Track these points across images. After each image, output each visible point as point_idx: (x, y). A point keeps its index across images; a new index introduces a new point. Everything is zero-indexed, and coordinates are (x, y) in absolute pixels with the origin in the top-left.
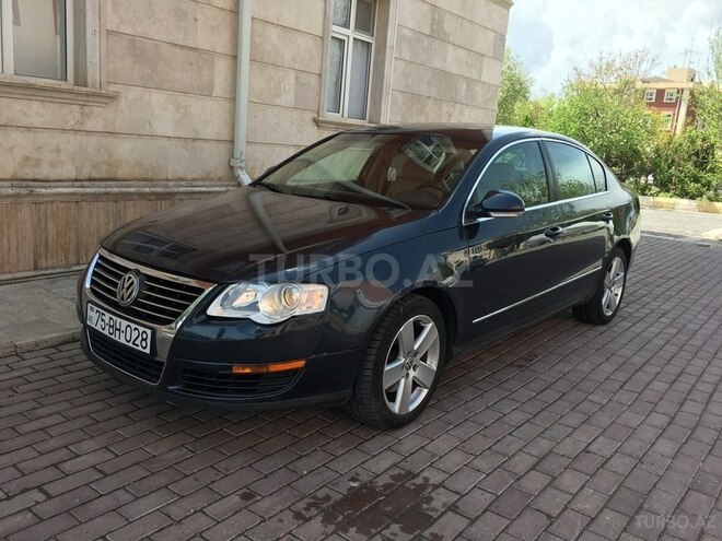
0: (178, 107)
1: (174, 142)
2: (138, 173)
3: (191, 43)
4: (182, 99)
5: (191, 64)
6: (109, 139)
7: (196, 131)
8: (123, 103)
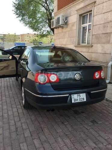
0: (102, 46)
1: (101, 54)
2: (95, 60)
3: (106, 32)
4: (103, 45)
5: (105, 37)
6: (92, 54)
7: (105, 52)
8: (94, 47)
